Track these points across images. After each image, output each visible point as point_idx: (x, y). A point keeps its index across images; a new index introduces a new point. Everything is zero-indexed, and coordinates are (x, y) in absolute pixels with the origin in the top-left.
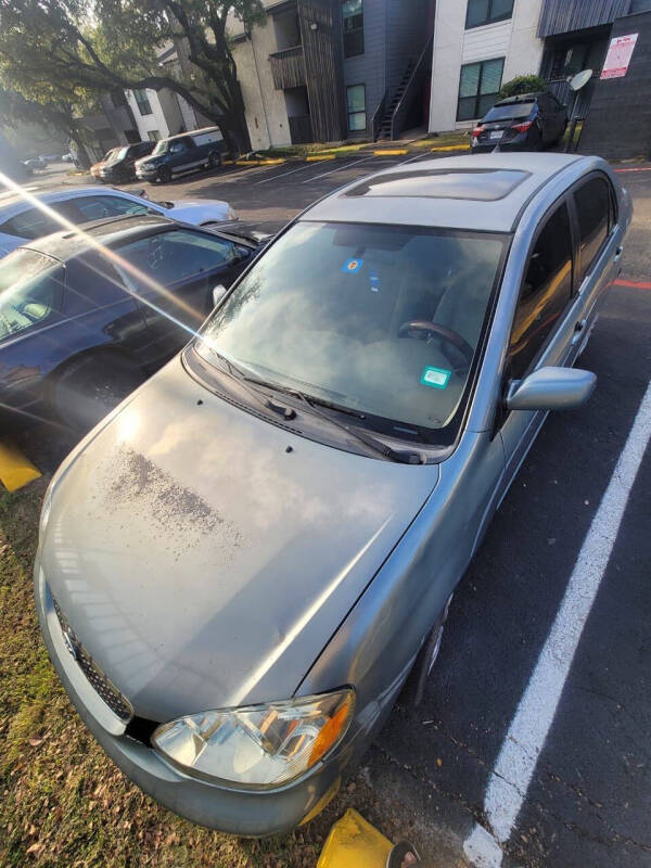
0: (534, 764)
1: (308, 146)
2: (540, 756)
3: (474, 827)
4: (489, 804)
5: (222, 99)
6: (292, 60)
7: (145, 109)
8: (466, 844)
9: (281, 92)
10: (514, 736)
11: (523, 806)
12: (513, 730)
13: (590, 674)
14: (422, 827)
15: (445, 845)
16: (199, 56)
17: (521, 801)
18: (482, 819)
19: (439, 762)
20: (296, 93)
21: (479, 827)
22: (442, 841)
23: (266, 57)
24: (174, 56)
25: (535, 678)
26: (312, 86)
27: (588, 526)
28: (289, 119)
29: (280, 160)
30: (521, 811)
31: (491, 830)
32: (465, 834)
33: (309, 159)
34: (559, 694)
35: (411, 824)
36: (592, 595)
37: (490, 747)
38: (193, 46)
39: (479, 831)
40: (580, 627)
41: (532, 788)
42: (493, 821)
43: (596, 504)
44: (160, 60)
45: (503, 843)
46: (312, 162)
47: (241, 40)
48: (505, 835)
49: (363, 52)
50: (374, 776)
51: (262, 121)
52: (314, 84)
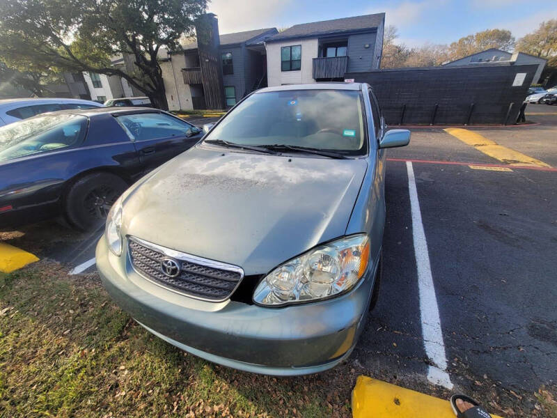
0: (440, 330)
1: (204, 111)
2: (442, 326)
3: (428, 367)
4: (430, 355)
5: (152, 84)
6: (195, 72)
7: (98, 84)
8: (428, 377)
9: (188, 85)
10: (426, 322)
11: (445, 349)
12: (423, 319)
13: (444, 288)
14: (402, 377)
15: (418, 382)
16: (141, 63)
17: (444, 348)
18: (429, 363)
19: (395, 344)
20: (196, 87)
21: (430, 367)
22: (416, 380)
23: (180, 69)
24: (123, 62)
25: (421, 296)
26: (206, 84)
27: (412, 236)
28: (193, 98)
29: (187, 116)
30: (446, 352)
31: (436, 366)
32: (426, 373)
33: (205, 116)
34: (435, 298)
35: (395, 377)
36: (428, 259)
37: (417, 329)
38: (137, 58)
39: (431, 369)
40: (430, 272)
41: (445, 341)
42: (436, 362)
43: (411, 228)
44: (113, 63)
45: (446, 370)
46: (206, 117)
47: (165, 60)
48: (445, 366)
49: (232, 73)
50: (362, 362)
51: (176, 97)
52: (207, 84)
